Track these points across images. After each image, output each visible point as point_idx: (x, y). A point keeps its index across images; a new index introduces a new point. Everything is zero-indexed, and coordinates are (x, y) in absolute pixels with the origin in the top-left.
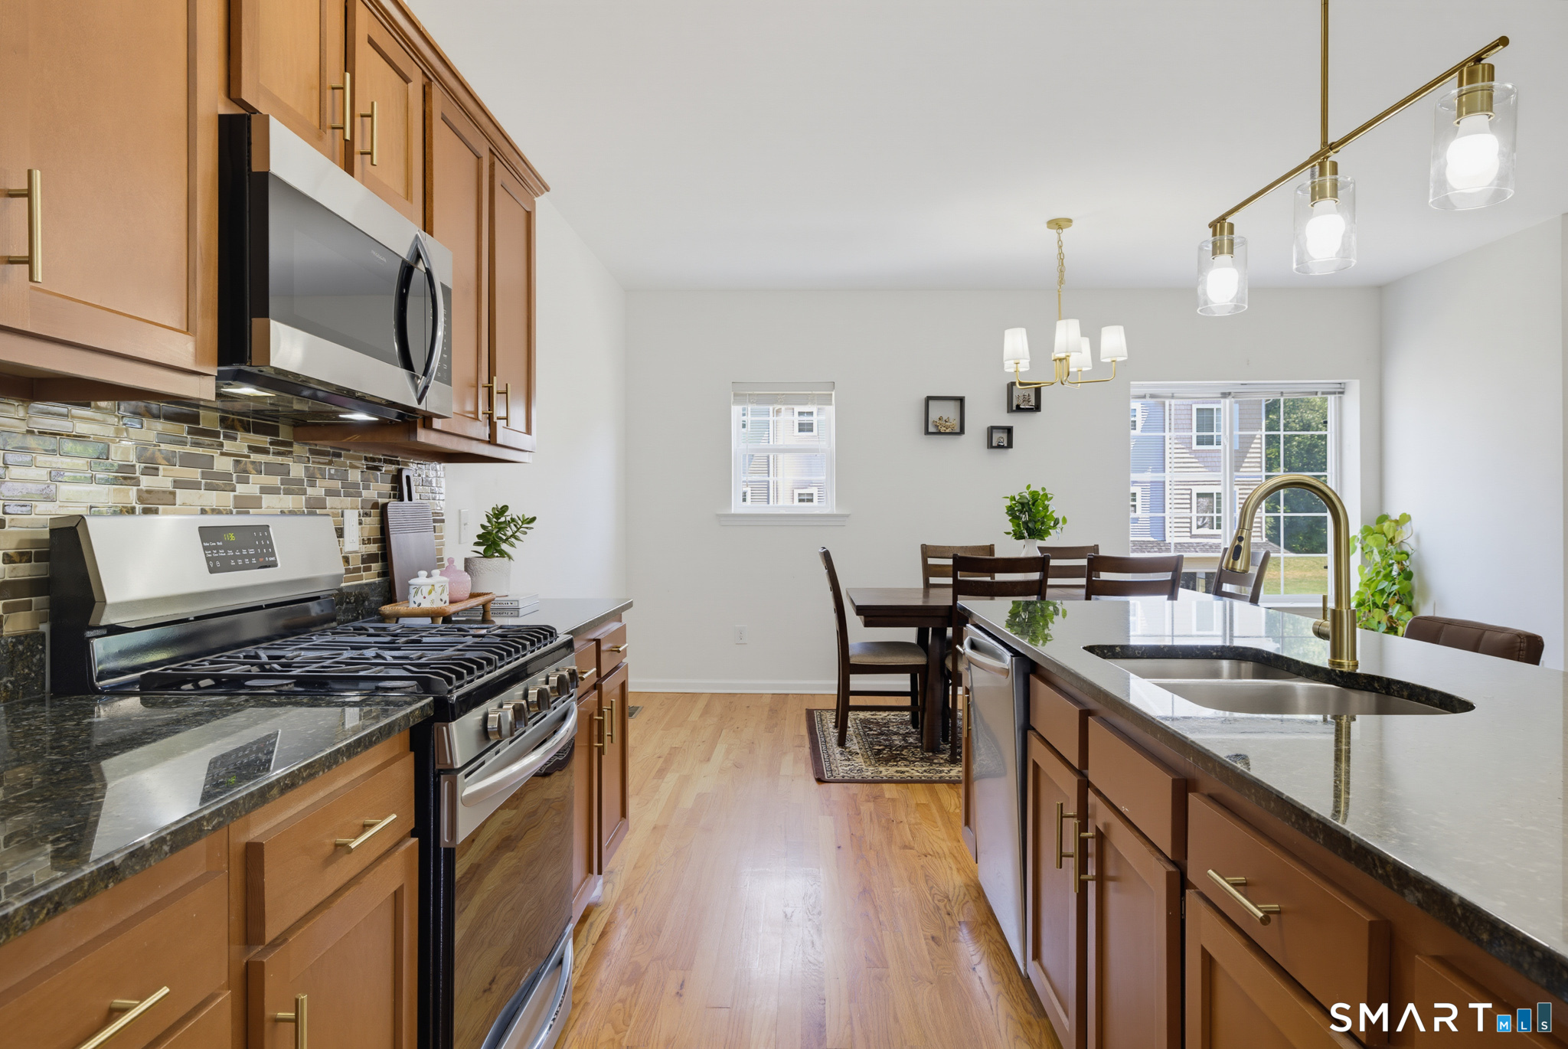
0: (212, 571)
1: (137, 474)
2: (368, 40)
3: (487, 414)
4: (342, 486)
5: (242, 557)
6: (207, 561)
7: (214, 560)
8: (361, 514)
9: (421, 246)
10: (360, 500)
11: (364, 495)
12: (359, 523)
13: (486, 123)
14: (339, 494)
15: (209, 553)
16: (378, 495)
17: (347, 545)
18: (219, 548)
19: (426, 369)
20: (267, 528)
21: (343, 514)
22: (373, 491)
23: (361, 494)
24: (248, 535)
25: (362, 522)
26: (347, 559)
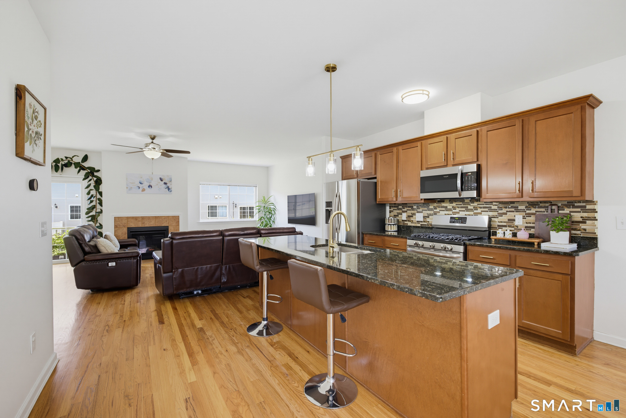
0: (450, 223)
1: (452, 210)
2: (456, 139)
3: (519, 191)
4: (515, 210)
5: (458, 222)
6: (450, 221)
7: (451, 221)
8: (525, 216)
9: (460, 169)
10: (525, 213)
11: (528, 212)
12: (523, 218)
13: (516, 116)
14: (513, 212)
15: (451, 220)
16: (536, 212)
17: (516, 223)
18: (453, 220)
19: (462, 190)
20: (466, 218)
21: (515, 216)
22: (533, 211)
23: (526, 212)
24: (461, 219)
25: (526, 218)
26: (517, 227)
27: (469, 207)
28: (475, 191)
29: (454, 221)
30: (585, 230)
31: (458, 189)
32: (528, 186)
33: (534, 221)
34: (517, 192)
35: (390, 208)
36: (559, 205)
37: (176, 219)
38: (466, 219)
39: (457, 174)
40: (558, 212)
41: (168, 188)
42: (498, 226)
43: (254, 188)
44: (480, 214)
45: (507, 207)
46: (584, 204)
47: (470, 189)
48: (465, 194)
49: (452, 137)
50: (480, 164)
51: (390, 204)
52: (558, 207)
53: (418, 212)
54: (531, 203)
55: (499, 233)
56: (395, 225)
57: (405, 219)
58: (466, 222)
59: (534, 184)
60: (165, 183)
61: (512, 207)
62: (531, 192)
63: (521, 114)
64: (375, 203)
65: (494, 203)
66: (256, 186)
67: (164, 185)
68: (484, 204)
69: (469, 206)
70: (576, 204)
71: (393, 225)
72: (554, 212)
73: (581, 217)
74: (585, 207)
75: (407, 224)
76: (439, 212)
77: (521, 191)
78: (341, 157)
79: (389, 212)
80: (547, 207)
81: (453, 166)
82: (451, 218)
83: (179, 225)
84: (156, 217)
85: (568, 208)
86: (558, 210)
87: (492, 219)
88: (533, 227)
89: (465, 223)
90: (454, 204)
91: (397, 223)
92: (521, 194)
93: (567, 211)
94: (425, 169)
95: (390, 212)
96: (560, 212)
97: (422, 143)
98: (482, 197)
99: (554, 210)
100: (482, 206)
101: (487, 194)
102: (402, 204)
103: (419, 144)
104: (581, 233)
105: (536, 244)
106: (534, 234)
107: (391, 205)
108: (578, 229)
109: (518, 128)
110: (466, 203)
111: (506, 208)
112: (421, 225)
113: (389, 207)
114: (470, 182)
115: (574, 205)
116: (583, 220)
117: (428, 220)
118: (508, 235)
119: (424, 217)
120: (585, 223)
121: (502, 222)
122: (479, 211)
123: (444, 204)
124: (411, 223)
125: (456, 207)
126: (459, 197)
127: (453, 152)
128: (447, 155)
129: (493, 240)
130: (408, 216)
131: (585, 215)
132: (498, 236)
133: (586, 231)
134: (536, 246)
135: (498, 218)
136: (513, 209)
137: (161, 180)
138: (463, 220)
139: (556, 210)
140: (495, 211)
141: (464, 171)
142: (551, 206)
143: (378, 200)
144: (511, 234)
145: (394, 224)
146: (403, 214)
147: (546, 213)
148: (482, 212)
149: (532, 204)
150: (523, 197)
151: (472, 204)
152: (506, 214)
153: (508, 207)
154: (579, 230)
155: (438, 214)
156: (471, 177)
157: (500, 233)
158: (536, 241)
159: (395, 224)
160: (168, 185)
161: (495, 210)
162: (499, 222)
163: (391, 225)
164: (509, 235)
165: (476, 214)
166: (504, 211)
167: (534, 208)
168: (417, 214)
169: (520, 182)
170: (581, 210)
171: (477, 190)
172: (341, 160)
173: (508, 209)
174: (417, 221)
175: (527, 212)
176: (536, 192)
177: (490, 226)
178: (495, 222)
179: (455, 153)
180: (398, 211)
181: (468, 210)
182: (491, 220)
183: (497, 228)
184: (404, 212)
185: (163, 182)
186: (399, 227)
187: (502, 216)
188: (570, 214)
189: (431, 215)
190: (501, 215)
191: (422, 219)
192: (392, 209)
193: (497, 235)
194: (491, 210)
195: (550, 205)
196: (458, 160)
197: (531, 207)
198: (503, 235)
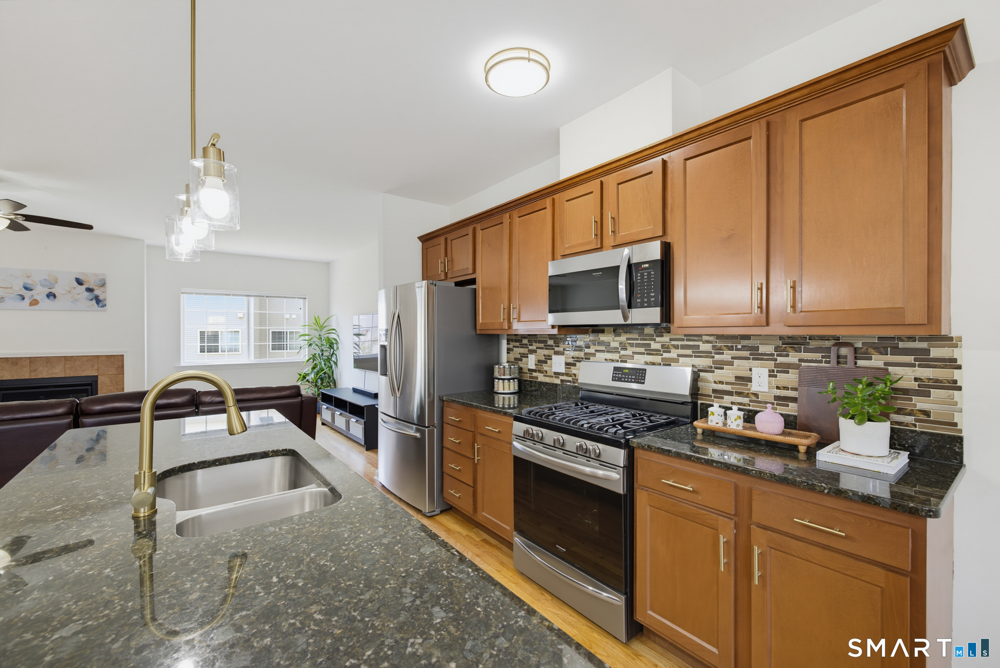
0: (613, 380)
1: (619, 350)
2: (619, 184)
3: (760, 307)
4: (751, 354)
5: (628, 378)
6: (613, 377)
7: (616, 377)
8: (773, 371)
9: (626, 255)
10: (773, 362)
11: (780, 360)
12: (770, 376)
13: (752, 112)
14: (748, 359)
15: (614, 375)
16: (801, 360)
17: (754, 387)
18: (619, 374)
19: (630, 306)
20: (645, 370)
21: (751, 370)
22: (793, 358)
23: (776, 360)
24: (635, 371)
25: (776, 376)
26: (756, 395)
27: (654, 346)
28: (658, 309)
29: (620, 376)
30: (927, 413)
31: (620, 303)
32: (781, 297)
33: (796, 385)
34: (756, 312)
35: (507, 344)
36: (856, 346)
37: (117, 362)
38: (645, 374)
39: (619, 266)
40: (856, 363)
41: (98, 300)
42: (714, 391)
43: (302, 300)
44: (676, 361)
45: (732, 346)
46: (924, 345)
47: (646, 302)
48: (638, 316)
49: (610, 181)
50: (670, 243)
51: (508, 335)
52: (856, 350)
53: (557, 353)
54: (789, 337)
55: (713, 414)
56: (512, 381)
57: (533, 367)
58: (644, 379)
59: (798, 289)
60: (89, 290)
61: (744, 348)
62: (789, 311)
63: (764, 107)
64: (474, 333)
65: (705, 338)
66: (305, 298)
67: (87, 294)
68: (683, 340)
69: (652, 343)
70: (901, 345)
71: (509, 380)
72: (846, 363)
73: (916, 379)
74: (927, 351)
75: (537, 378)
76: (594, 355)
77: (766, 309)
78: (420, 238)
79: (506, 352)
80: (828, 350)
81: (613, 249)
82: (616, 369)
83: (123, 374)
84: (67, 359)
85: (881, 354)
86: (856, 358)
87: (702, 374)
88: (794, 400)
89: (643, 383)
90: (623, 338)
91: (517, 375)
92: (764, 314)
93: (877, 361)
94: (559, 257)
95: (509, 350)
96: (861, 363)
97: (554, 200)
98: (673, 323)
99: (846, 357)
100: (680, 343)
101: (686, 314)
102: (528, 335)
103: (548, 201)
104: (916, 420)
105: (802, 449)
106: (795, 417)
107: (510, 337)
108: (907, 411)
109: (756, 145)
110: (647, 335)
111: (731, 348)
112: (562, 381)
113: (506, 341)
114: (647, 286)
115: (898, 347)
116: (919, 386)
117: (574, 370)
118: (733, 421)
119: (567, 364)
120: (928, 395)
121: (721, 383)
122: (673, 354)
123: (603, 338)
124: (544, 376)
125: (627, 345)
126: (624, 323)
127: (613, 216)
128: (601, 224)
129: (699, 431)
130: (539, 361)
131: (926, 373)
132: (712, 421)
133: (929, 416)
134: (802, 456)
135: (713, 372)
136: (746, 353)
137: (79, 282)
138: (639, 375)
139: (850, 358)
140: (707, 357)
141: (634, 261)
142: (836, 348)
143: (478, 327)
144: (740, 418)
145: (509, 377)
146: (529, 355)
147: (823, 364)
148: (680, 358)
149: (792, 343)
150: (771, 324)
151: (658, 339)
152: (731, 364)
153: (736, 346)
154: (910, 414)
155: (592, 359)
156: (649, 274)
157: (716, 414)
158: (803, 442)
159: (513, 379)
160: (97, 292)
161: (707, 355)
162: (715, 382)
163: (503, 379)
164: (735, 420)
165: (667, 363)
166: (727, 356)
167: (797, 351)
168: (554, 357)
169: (762, 284)
170: (915, 360)
171: (662, 306)
172: (420, 244)
173: (735, 353)
174: (555, 373)
175: (778, 362)
176: (801, 312)
177: (695, 390)
178: (706, 381)
179: (616, 218)
180: (522, 350)
181: (650, 352)
182: (699, 376)
183: (711, 396)
184: (532, 352)
185: (83, 287)
186: (521, 383)
187: (722, 368)
188: (887, 369)
189: (579, 360)
190: (720, 365)
191: (562, 369)
192: (511, 346)
193: (710, 418)
194: (698, 354)
195: (834, 345)
196: (624, 234)
197: (790, 350)
198: (723, 417)
